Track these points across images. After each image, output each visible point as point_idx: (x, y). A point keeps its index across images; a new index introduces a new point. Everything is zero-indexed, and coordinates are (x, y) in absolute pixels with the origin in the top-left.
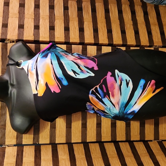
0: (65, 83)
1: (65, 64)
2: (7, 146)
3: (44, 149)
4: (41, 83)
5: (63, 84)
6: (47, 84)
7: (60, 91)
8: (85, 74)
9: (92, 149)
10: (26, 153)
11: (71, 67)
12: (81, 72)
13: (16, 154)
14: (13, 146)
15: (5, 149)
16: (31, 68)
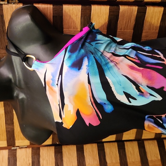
0: (109, 108)
1: (114, 83)
2: (18, 148)
3: (67, 153)
4: (69, 109)
5: (106, 111)
6: (78, 113)
7: (100, 122)
8: (146, 97)
9: (128, 152)
10: (44, 159)
11: (124, 88)
12: (140, 95)
13: (31, 162)
14: (26, 148)
15: (16, 153)
16: (51, 81)
